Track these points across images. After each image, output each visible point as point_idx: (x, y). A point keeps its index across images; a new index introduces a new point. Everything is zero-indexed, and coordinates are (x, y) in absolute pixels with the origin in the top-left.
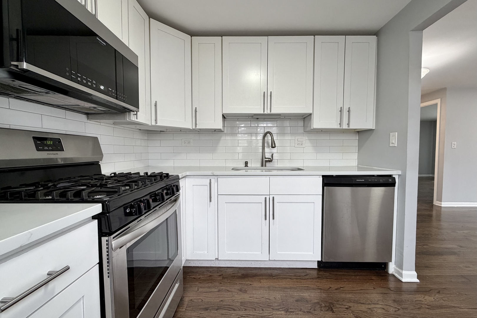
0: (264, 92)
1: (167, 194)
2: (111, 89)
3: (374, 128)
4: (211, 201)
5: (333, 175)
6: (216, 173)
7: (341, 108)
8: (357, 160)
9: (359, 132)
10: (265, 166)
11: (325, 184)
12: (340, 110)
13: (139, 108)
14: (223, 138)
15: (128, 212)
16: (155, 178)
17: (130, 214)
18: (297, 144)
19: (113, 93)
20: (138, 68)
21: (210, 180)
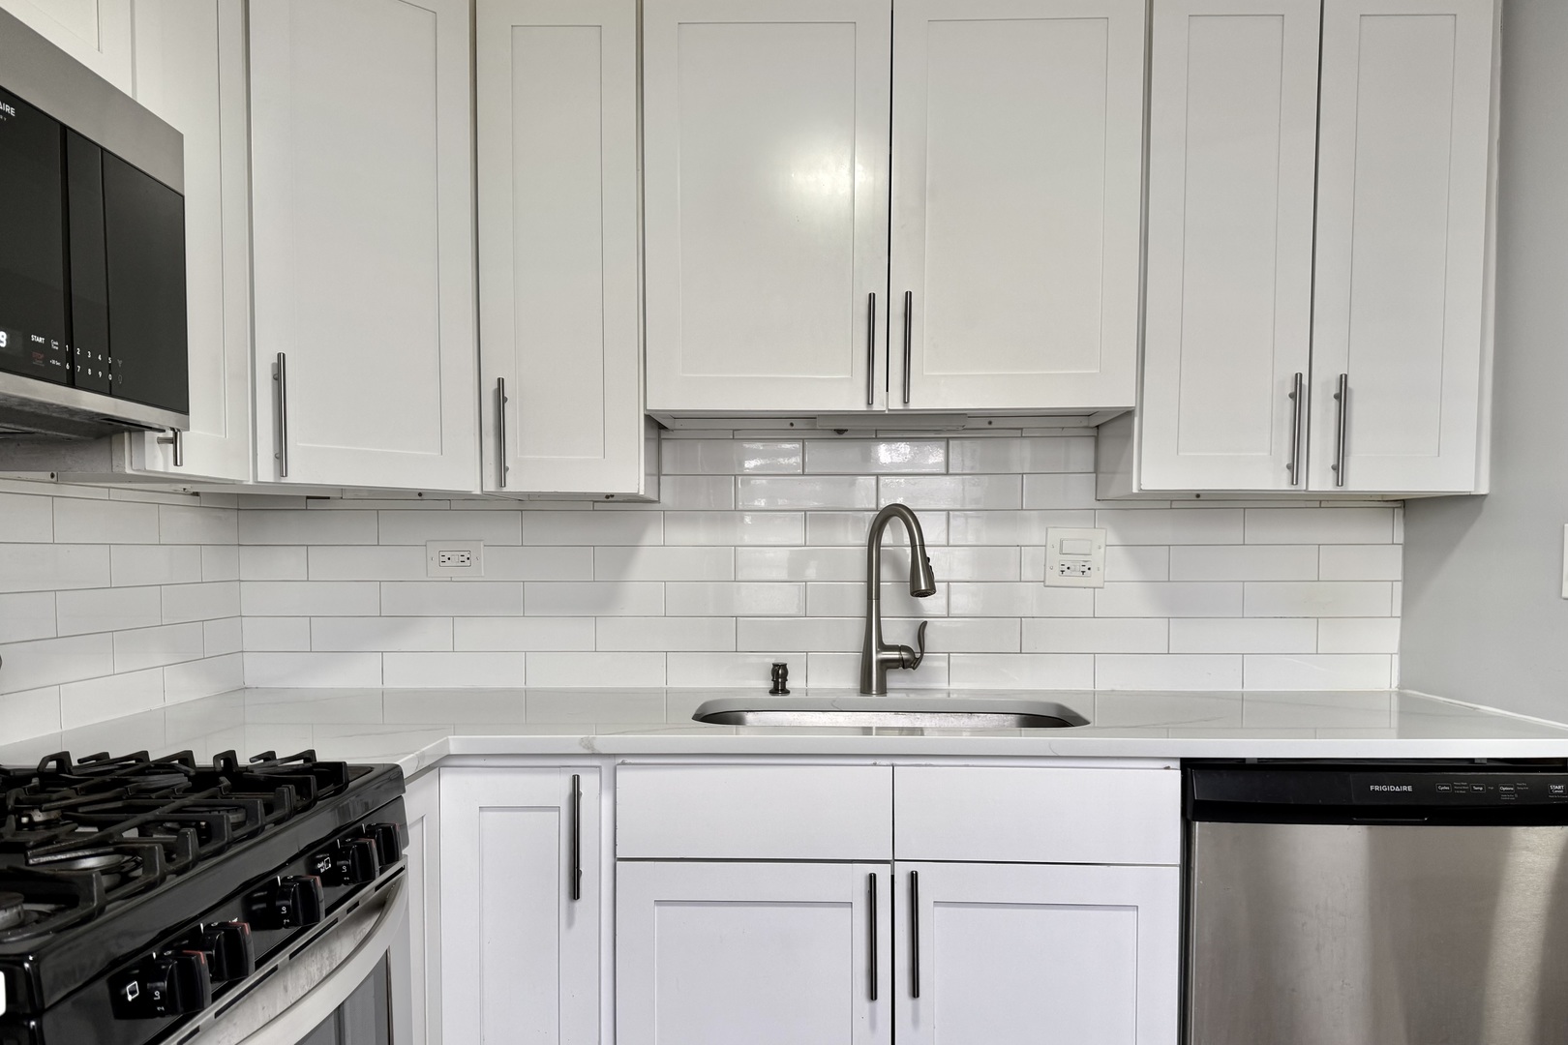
0: (872, 298)
1: (331, 879)
2: (40, 340)
3: (1484, 490)
4: (575, 893)
5: (1244, 759)
6: (605, 742)
7: (1298, 378)
8: (1396, 658)
9: (1407, 506)
10: (883, 690)
11: (1194, 810)
12: (1290, 389)
13: (186, 412)
14: (653, 535)
15: (130, 998)
16: (270, 796)
17: (144, 1008)
18: (1057, 569)
19: (55, 355)
20: (183, 197)
21: (576, 780)
